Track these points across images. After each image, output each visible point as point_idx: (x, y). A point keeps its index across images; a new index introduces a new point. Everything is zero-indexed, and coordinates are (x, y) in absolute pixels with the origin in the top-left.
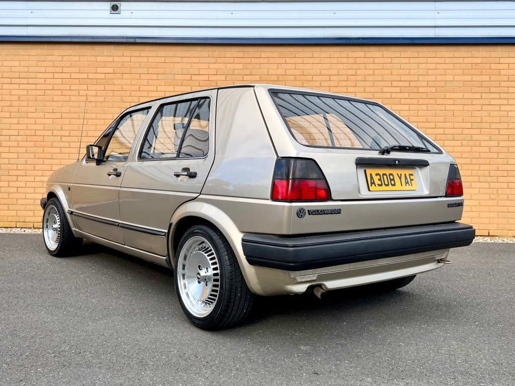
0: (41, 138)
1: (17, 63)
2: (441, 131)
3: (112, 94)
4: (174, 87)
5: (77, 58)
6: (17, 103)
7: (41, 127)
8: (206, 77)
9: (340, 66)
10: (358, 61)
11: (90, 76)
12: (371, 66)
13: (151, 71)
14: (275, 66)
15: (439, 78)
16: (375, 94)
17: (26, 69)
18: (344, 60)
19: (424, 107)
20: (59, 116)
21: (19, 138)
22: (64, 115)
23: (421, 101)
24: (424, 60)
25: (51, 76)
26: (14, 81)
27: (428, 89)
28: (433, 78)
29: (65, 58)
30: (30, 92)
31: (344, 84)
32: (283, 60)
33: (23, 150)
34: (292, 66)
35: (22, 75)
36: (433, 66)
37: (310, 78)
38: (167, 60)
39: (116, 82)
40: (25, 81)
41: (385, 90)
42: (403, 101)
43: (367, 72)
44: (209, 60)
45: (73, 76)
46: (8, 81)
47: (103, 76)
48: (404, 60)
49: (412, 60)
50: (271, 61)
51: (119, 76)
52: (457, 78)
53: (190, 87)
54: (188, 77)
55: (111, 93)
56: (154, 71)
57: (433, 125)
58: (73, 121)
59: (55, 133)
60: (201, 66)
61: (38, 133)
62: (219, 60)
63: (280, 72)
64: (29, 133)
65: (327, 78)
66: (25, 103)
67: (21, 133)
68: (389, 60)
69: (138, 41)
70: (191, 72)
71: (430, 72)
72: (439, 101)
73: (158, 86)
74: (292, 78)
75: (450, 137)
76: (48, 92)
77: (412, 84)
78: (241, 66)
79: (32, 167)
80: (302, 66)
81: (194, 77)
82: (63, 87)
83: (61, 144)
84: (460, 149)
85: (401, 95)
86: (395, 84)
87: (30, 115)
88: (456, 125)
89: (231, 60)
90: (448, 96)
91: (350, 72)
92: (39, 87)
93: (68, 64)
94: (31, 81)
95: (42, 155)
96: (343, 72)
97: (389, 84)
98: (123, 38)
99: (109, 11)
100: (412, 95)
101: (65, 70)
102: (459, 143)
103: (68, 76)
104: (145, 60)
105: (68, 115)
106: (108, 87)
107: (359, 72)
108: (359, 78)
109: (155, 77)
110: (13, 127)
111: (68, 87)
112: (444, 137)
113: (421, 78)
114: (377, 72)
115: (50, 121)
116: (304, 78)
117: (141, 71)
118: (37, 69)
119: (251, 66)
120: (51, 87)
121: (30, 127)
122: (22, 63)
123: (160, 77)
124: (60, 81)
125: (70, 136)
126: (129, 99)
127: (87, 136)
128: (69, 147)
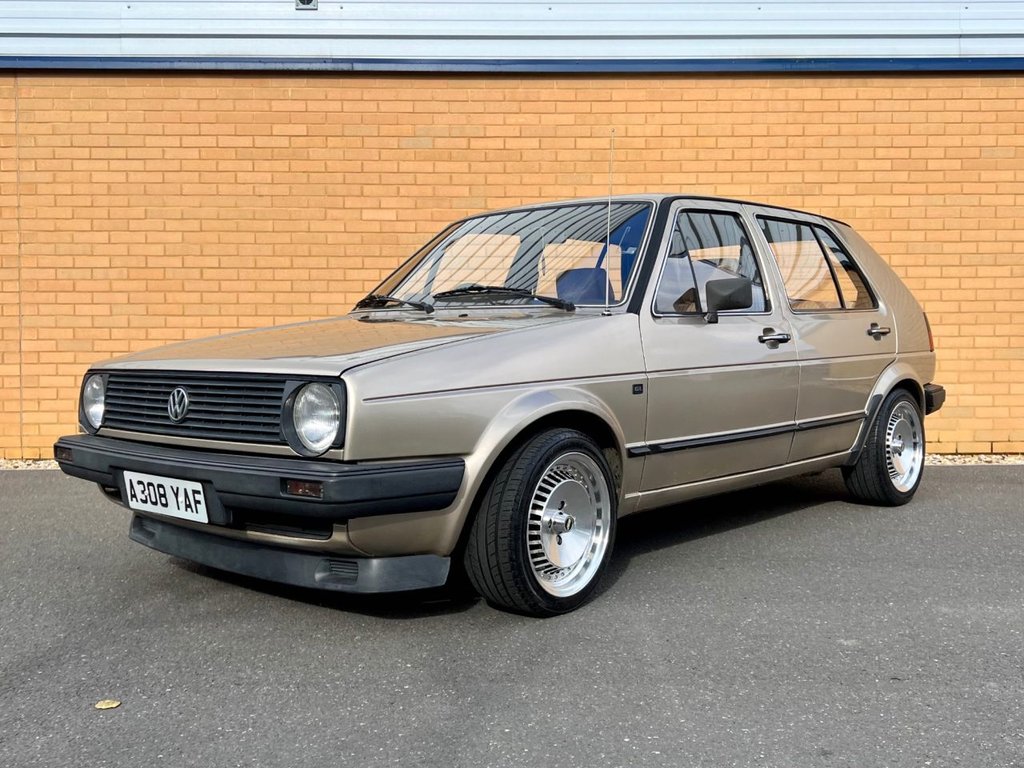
0: (159, 274)
1: (103, 116)
2: (972, 247)
3: (305, 181)
4: (434, 165)
5: (229, 105)
6: (104, 201)
7: (159, 249)
8: (499, 143)
9: (772, 118)
10: (808, 106)
11: (259, 142)
12: (832, 118)
13: (385, 130)
14: (640, 119)
15: (968, 141)
16: (842, 175)
17: (121, 129)
18: (780, 106)
19: (939, 200)
20: (195, 225)
21: (113, 273)
22: (206, 225)
23: (933, 188)
24: (939, 105)
25: (176, 142)
26: (96, 153)
27: (945, 164)
28: (956, 141)
29: (204, 105)
30: (133, 177)
31: (780, 153)
32: (657, 106)
33: (123, 298)
34: (676, 118)
35: (114, 141)
36: (957, 117)
37: (711, 142)
38: (419, 107)
39: (312, 154)
40: (121, 153)
41: (862, 165)
42: (897, 188)
43: (826, 129)
44: (506, 106)
45: (223, 141)
46: (85, 153)
47: (284, 142)
48: (898, 105)
49: (915, 105)
50: (633, 107)
51: (318, 141)
52: (1002, 140)
53: (466, 164)
54: (463, 143)
55: (303, 178)
56: (393, 130)
57: (955, 235)
58: (225, 237)
59: (189, 261)
60: (488, 119)
61: (152, 262)
62: (525, 107)
63: (649, 130)
64: (133, 262)
65: (746, 142)
66: (123, 201)
67: (117, 262)
68: (869, 105)
69: (359, 67)
70: (469, 131)
71: (950, 129)
72: (967, 188)
73: (401, 163)
74: (676, 142)
75: (989, 259)
76: (169, 177)
77: (915, 153)
78: (570, 119)
79: (142, 334)
80: (694, 118)
81: (474, 143)
82: (203, 165)
83: (203, 285)
84: (1007, 283)
85: (892, 176)
86: (881, 153)
87: (133, 225)
88: (1001, 235)
89: (551, 107)
90: (985, 176)
91: (792, 130)
92: (150, 165)
93: (212, 117)
94: (132, 153)
95: (161, 309)
96: (777, 130)
97: (869, 153)
98: (325, 61)
99: (294, 5)
100: (915, 176)
101: (205, 128)
102: (1006, 271)
103: (211, 141)
104: (372, 107)
105: (216, 224)
106: (296, 165)
107: (810, 130)
108: (810, 141)
109: (393, 142)
110: (99, 250)
111: (212, 165)
112: (976, 259)
113: (932, 141)
114: (845, 129)
115: (178, 237)
116: (698, 142)
117: (364, 130)
118: (144, 128)
119: (591, 119)
120: (175, 165)
121: (135, 250)
122: (114, 116)
123: (404, 142)
124: (195, 153)
125: (219, 268)
126: (341, 190)
127: (256, 268)
128: (220, 291)
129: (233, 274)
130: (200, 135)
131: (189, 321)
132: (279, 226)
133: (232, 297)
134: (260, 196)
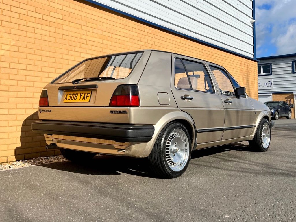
4: (102, 41)
11: (45, 17)
13: (88, 24)
20: (16, 49)
22: (21, 49)
45: (30, 13)
55: (61, 36)
58: (29, 56)
59: (12, 65)
73: (93, 38)
81: (114, 36)
82: (20, 22)
83: (18, 77)
103: (25, 12)
109: (91, 29)
120: (8, 19)
123: (94, 31)
124: (17, 16)
125: (26, 70)
126: (74, 44)
127: (41, 71)
128: (26, 80)
129: (31, 73)
130: (19, 8)
131: (11, 94)
132: (51, 54)
133: (31, 84)
134: (44, 40)
